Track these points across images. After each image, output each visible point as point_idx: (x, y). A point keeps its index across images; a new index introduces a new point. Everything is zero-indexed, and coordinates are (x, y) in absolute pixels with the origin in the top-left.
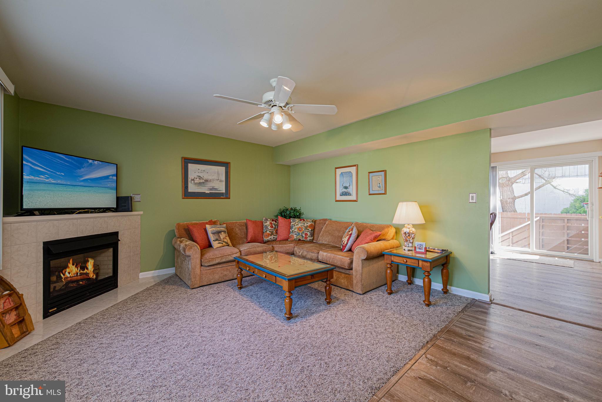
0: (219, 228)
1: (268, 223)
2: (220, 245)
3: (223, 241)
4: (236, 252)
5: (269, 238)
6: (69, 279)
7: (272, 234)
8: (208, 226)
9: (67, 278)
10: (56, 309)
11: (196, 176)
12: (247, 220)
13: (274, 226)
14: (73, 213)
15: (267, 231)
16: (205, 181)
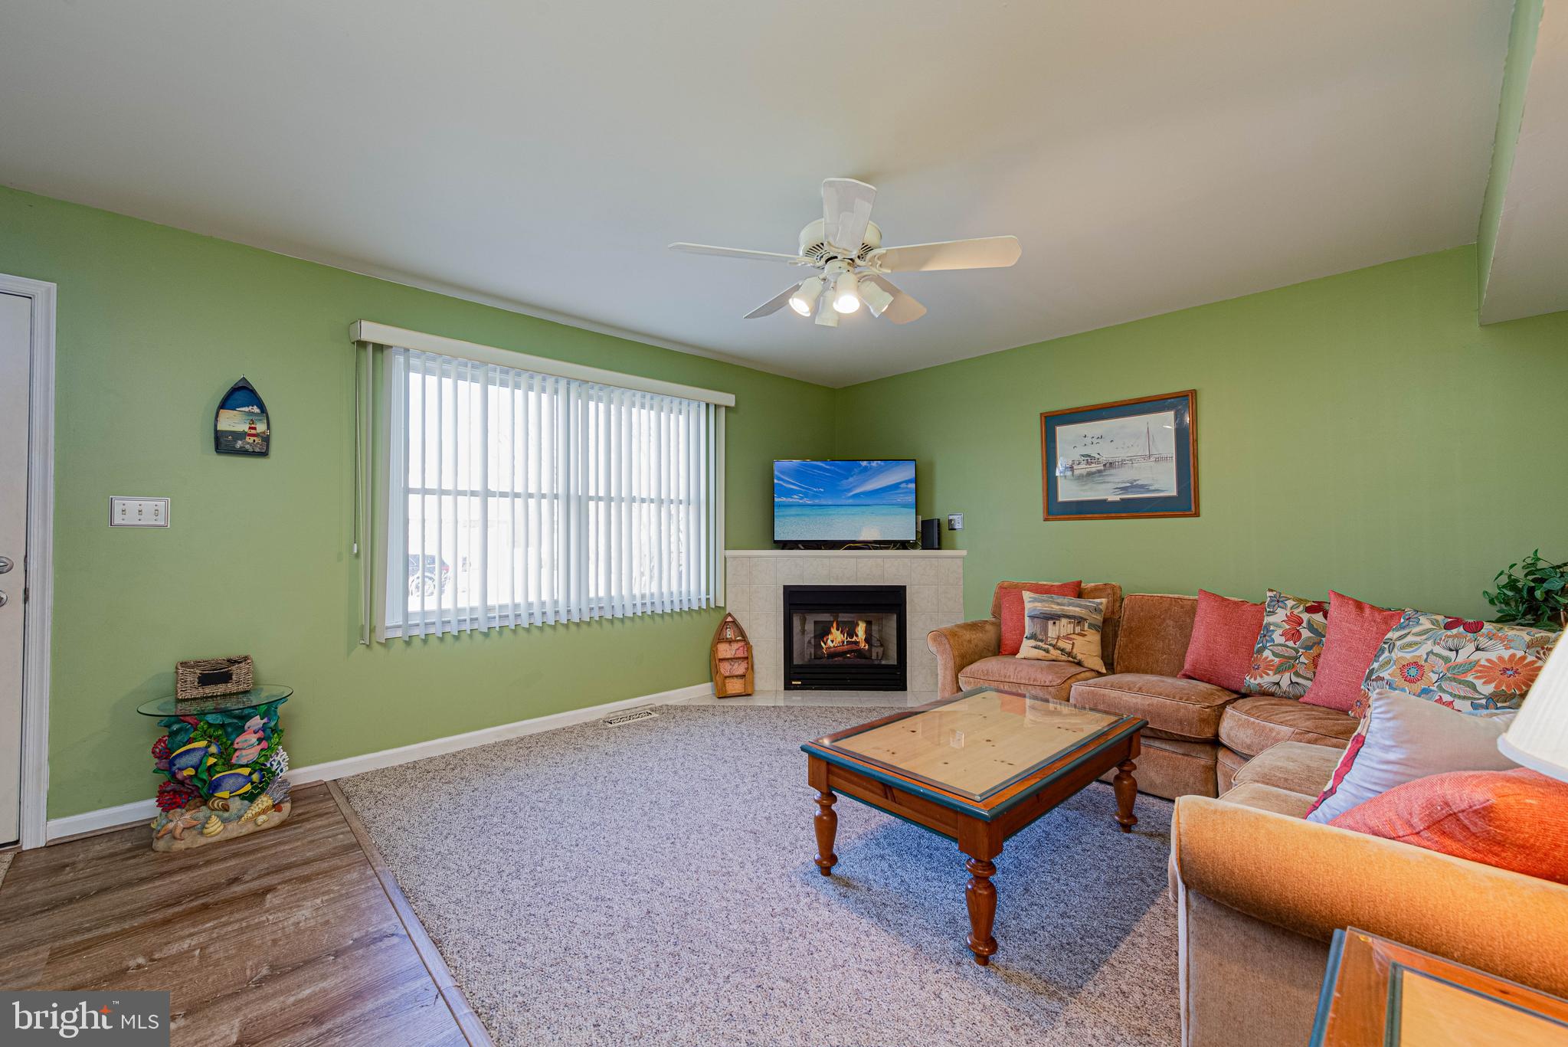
0: (1058, 604)
1: (1281, 615)
2: (1041, 654)
3: (1054, 646)
4: (1047, 684)
5: (1266, 680)
6: (832, 650)
7: (1287, 664)
8: (1027, 595)
9: (830, 648)
10: (800, 683)
11: (1077, 457)
12: (1201, 591)
13: (1306, 633)
14: (839, 548)
15: (1264, 648)
16: (1105, 465)
